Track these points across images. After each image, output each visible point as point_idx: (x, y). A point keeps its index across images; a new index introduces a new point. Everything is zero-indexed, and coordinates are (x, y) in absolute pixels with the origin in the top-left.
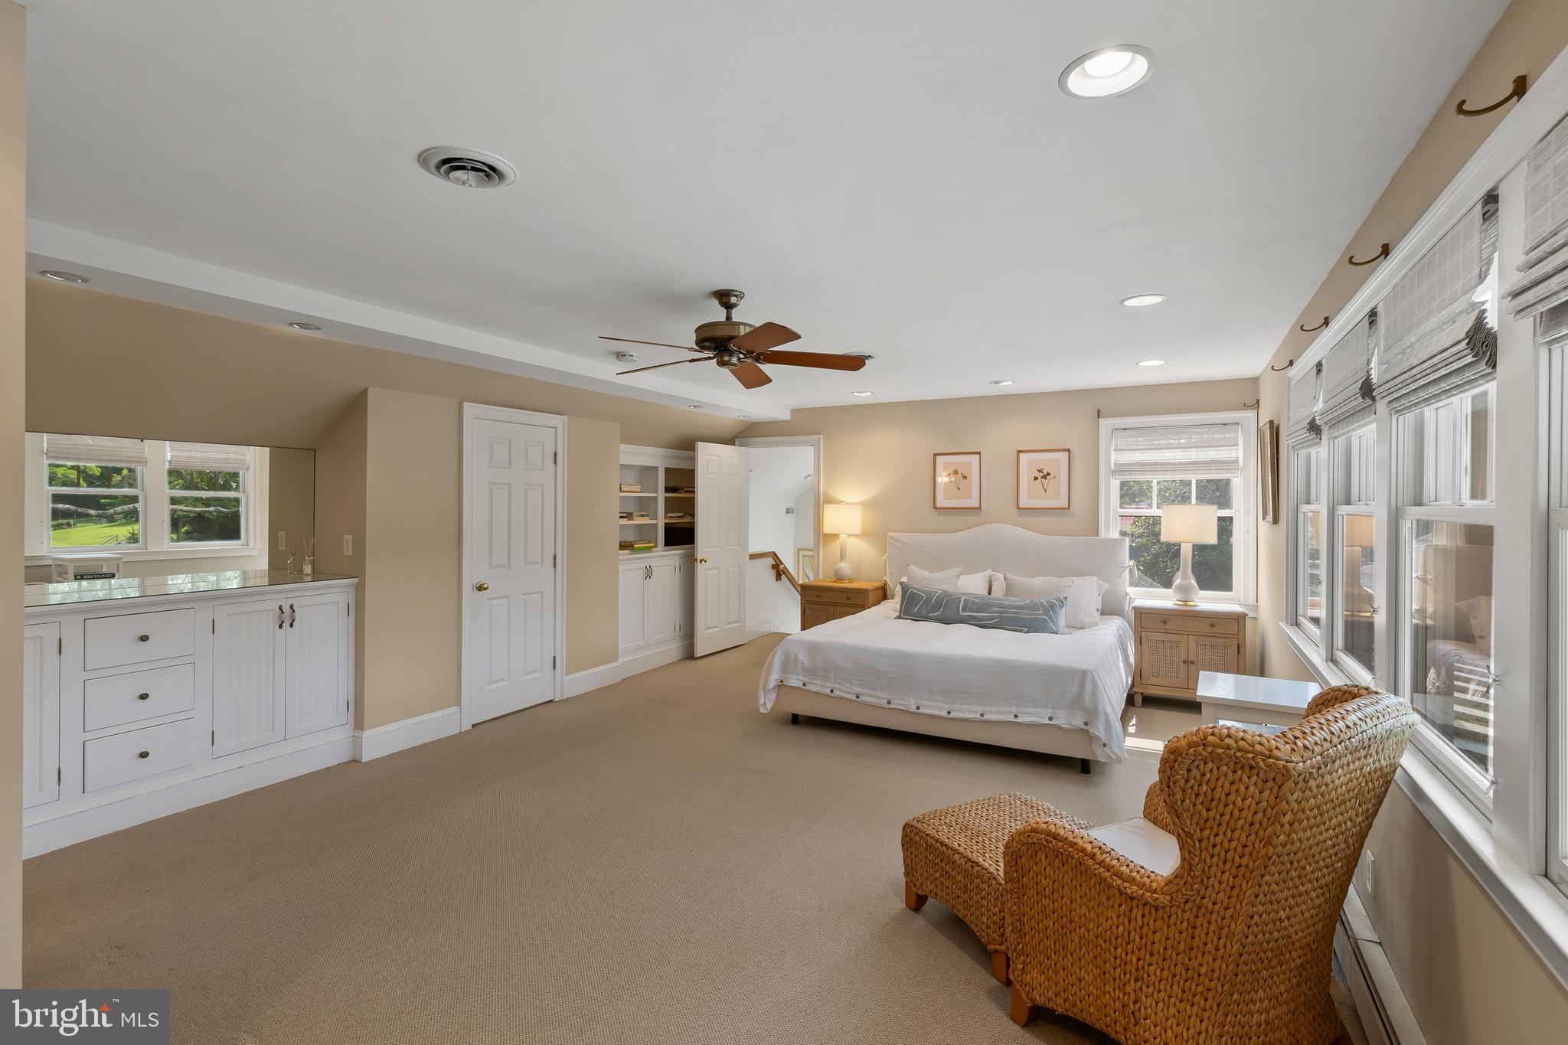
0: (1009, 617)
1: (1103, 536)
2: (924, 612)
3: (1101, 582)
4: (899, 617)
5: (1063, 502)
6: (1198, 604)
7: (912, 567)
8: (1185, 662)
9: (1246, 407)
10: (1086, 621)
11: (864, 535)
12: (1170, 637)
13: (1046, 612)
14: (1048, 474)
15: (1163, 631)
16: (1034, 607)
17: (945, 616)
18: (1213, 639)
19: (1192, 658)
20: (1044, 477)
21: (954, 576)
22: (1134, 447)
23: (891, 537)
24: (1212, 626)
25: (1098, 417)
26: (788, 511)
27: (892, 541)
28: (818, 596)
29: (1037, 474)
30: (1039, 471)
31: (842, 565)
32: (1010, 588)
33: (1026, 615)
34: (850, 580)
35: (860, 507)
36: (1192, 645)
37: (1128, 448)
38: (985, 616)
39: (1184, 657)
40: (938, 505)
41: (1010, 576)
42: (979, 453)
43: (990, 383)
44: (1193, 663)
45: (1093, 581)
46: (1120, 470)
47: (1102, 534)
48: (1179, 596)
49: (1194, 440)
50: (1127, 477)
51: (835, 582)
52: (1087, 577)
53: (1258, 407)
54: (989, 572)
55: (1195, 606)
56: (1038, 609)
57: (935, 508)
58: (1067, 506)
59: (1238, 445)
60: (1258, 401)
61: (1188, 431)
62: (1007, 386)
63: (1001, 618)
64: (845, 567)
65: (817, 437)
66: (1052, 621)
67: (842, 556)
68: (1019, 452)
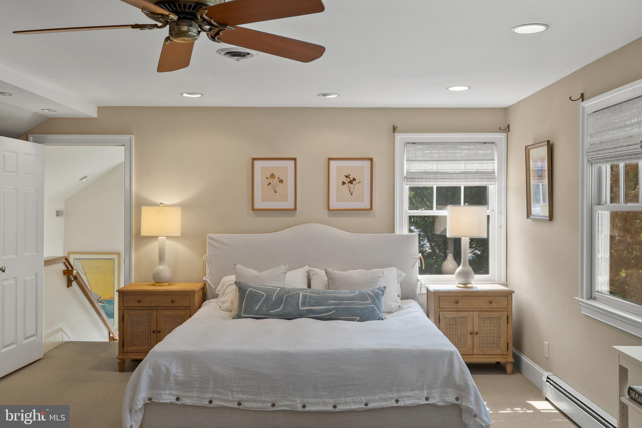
0: (343, 308)
1: (398, 233)
2: (264, 309)
3: (400, 272)
4: (238, 317)
5: (366, 204)
6: (474, 286)
7: (239, 266)
8: (471, 334)
9: (501, 130)
10: (393, 306)
11: (184, 237)
12: (461, 314)
13: (374, 302)
14: (354, 179)
15: (455, 310)
16: (363, 297)
17: (286, 312)
18: (490, 313)
19: (476, 330)
20: (351, 182)
21: (282, 273)
22: (421, 159)
23: (210, 238)
24: (491, 302)
25: (394, 132)
26: (58, 214)
27: (212, 242)
28: (139, 301)
29: (345, 180)
30: (347, 177)
31: (161, 268)
32: (331, 281)
33: (358, 305)
34: (170, 282)
35: (180, 208)
36: (476, 320)
37: (418, 159)
38: (323, 309)
39: (470, 329)
40: (256, 207)
41: (330, 270)
42: (295, 159)
43: (318, 95)
44: (477, 334)
45: (394, 270)
46: (411, 177)
47: (398, 232)
48: (462, 280)
49: (463, 154)
50: (416, 183)
51: (154, 285)
52: (390, 268)
53: (509, 131)
54: (306, 268)
55: (472, 287)
56: (367, 300)
57: (253, 209)
58: (369, 207)
59: (494, 160)
60: (509, 126)
61: (460, 147)
62: (332, 100)
63: (337, 309)
64: (164, 270)
65: (127, 137)
66: (379, 308)
67: (161, 258)
68: (330, 159)
